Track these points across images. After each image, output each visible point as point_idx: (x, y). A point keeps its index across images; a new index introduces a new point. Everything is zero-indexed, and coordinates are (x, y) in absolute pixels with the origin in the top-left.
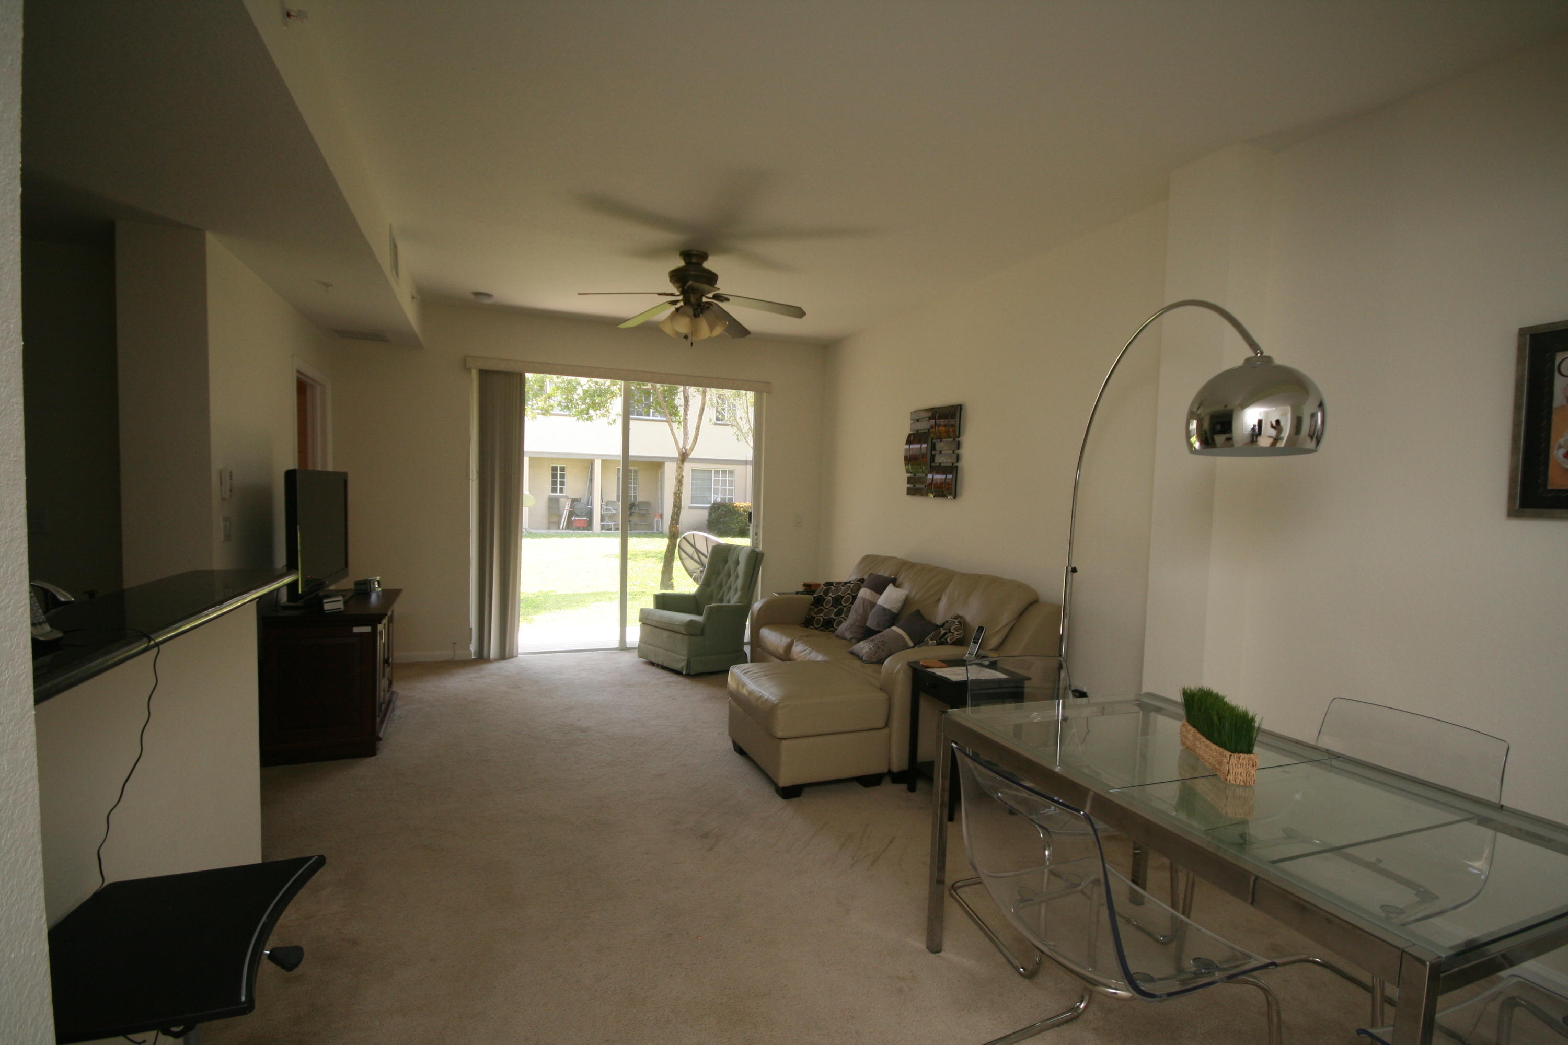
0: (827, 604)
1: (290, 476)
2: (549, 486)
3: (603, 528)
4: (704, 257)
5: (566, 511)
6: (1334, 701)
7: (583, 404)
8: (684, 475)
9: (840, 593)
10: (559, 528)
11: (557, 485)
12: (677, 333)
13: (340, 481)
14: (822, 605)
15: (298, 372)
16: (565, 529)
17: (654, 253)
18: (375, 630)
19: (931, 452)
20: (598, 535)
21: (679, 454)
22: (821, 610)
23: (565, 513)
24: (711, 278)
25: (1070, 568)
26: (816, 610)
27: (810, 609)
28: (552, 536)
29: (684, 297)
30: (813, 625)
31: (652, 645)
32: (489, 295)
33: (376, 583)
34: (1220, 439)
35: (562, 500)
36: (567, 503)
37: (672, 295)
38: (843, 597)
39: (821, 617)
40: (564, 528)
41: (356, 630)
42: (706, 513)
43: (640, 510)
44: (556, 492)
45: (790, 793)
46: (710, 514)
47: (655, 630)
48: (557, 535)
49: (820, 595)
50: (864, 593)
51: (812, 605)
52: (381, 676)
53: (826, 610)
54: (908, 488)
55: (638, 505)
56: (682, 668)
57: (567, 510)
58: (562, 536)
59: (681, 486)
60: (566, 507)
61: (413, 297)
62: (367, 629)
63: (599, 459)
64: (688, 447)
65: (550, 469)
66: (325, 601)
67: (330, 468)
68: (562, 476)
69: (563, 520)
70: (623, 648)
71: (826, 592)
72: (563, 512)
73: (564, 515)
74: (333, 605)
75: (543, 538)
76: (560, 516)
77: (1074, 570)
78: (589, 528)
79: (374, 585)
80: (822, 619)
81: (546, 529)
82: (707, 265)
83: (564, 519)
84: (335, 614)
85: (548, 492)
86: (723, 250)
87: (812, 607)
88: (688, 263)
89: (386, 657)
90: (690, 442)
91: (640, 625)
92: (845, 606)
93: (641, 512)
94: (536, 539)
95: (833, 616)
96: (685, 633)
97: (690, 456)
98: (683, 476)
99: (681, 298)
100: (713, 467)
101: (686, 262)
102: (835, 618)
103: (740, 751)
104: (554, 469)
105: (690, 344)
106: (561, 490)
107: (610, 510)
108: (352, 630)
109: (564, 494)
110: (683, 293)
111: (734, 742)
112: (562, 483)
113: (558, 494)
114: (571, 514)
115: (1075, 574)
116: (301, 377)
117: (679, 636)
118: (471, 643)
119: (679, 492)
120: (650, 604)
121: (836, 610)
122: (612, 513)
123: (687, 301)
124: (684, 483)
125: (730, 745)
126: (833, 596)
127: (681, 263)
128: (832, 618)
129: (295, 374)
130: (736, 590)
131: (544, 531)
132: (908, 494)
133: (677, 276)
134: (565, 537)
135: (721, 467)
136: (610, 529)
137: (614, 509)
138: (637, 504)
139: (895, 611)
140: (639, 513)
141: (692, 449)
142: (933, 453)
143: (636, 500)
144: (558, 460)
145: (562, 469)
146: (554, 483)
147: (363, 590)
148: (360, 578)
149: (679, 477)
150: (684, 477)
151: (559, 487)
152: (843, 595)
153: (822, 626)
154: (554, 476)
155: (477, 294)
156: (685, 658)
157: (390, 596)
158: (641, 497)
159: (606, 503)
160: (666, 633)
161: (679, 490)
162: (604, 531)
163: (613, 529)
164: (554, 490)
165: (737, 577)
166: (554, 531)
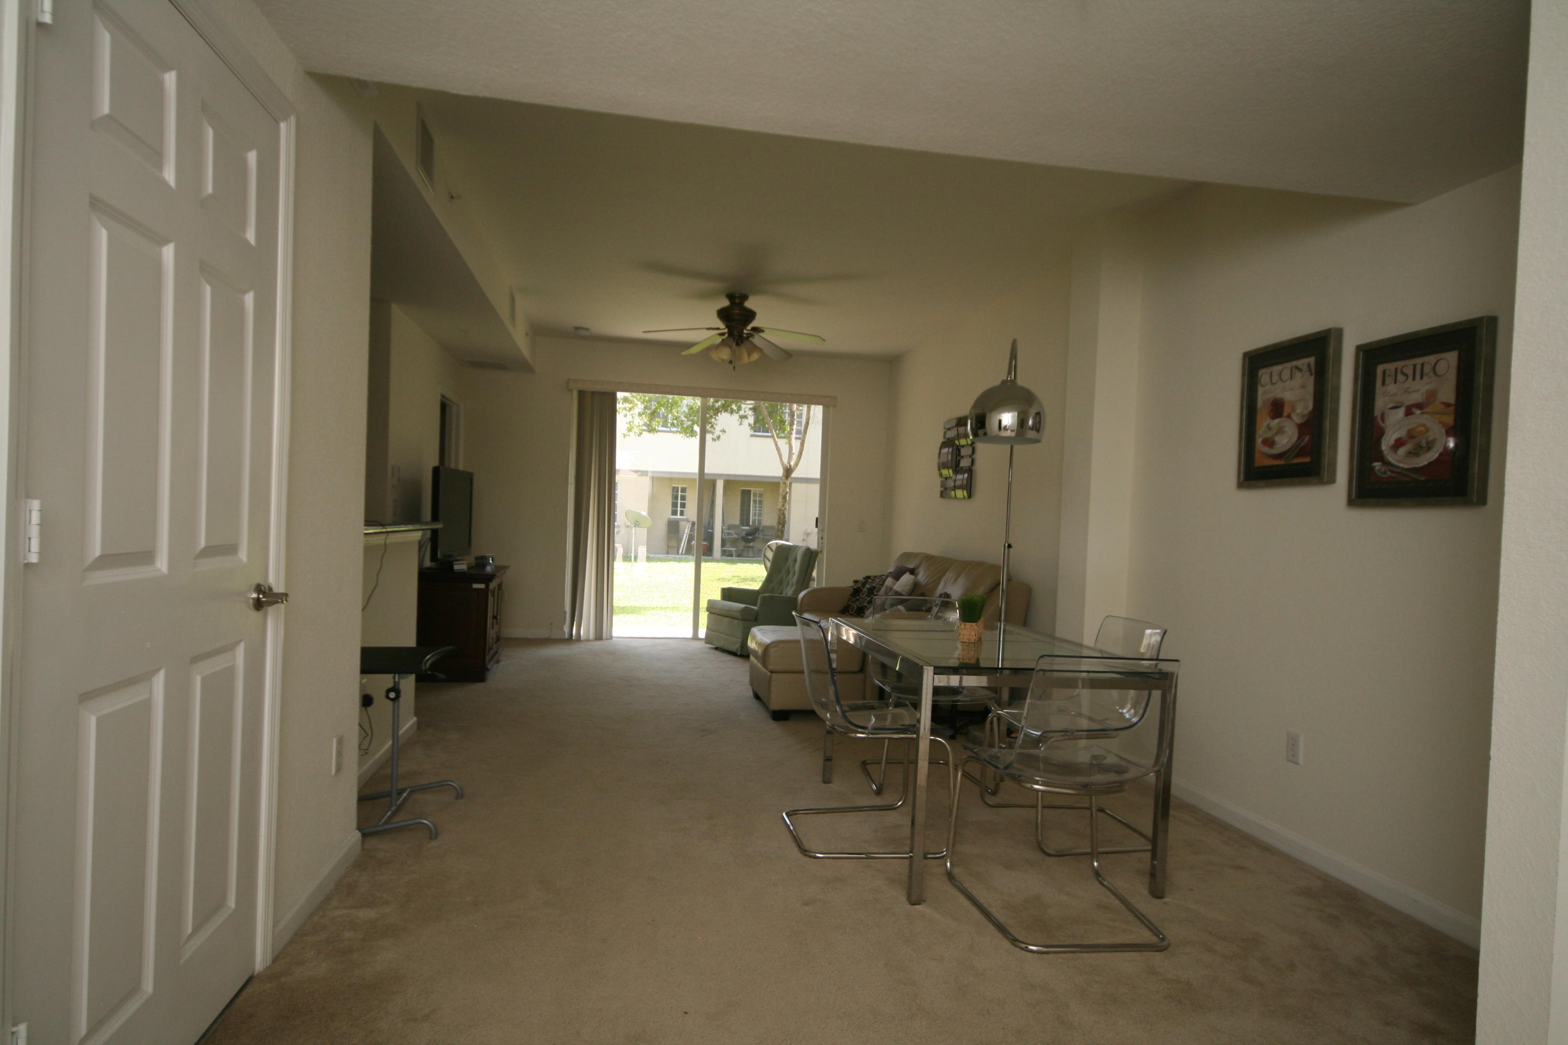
0: (863, 595)
1: (436, 471)
2: (669, 508)
3: (724, 553)
4: (745, 297)
5: (685, 535)
6: (1106, 619)
7: (688, 421)
9: (874, 585)
10: (678, 553)
11: (677, 507)
12: (723, 360)
13: (468, 478)
14: (859, 595)
15: (443, 396)
16: (685, 554)
17: (706, 296)
18: (487, 586)
19: (956, 458)
20: (718, 561)
21: (785, 473)
22: (858, 600)
23: (685, 537)
24: (751, 315)
25: (1007, 544)
26: (854, 599)
27: (849, 600)
28: (670, 560)
29: (728, 330)
30: (848, 612)
31: (715, 631)
32: (587, 329)
33: (491, 559)
34: (980, 432)
35: (682, 524)
36: (687, 527)
37: (718, 329)
38: (875, 588)
39: (855, 606)
40: (683, 553)
41: (475, 586)
43: (765, 535)
44: (677, 515)
45: (780, 716)
47: (718, 617)
48: (675, 560)
49: (859, 587)
50: (889, 581)
51: (855, 595)
52: (491, 628)
53: (861, 600)
54: (940, 495)
55: (762, 531)
56: (737, 649)
57: (687, 533)
58: (680, 560)
59: (784, 502)
60: (687, 530)
61: (527, 334)
62: (482, 586)
63: (721, 479)
64: (792, 463)
65: (671, 490)
66: (455, 563)
67: (461, 467)
68: (683, 498)
69: (682, 545)
70: (695, 637)
71: (864, 585)
72: (683, 536)
73: (684, 539)
74: (460, 567)
75: (659, 562)
76: (679, 541)
77: (1010, 546)
78: (709, 553)
79: (489, 560)
80: (856, 606)
81: (664, 554)
82: (749, 304)
83: (683, 543)
84: (462, 574)
85: (668, 514)
86: (759, 292)
87: (851, 597)
88: (733, 303)
89: (495, 614)
90: (795, 457)
91: (708, 614)
92: (874, 595)
93: (766, 537)
94: (652, 563)
95: (865, 604)
96: (740, 618)
98: (787, 492)
99: (726, 330)
101: (730, 302)
102: (867, 605)
103: (757, 697)
104: (675, 490)
105: (733, 368)
106: (682, 513)
107: (732, 534)
108: (471, 586)
109: (685, 517)
110: (727, 326)
111: (753, 690)
112: (683, 506)
113: (679, 516)
114: (691, 538)
115: (1011, 549)
116: (444, 400)
117: (736, 622)
118: (564, 624)
119: (783, 509)
120: (717, 596)
121: (869, 599)
122: (734, 538)
123: (731, 334)
125: (751, 694)
126: (868, 587)
127: (725, 303)
128: (865, 606)
129: (439, 398)
130: (793, 585)
131: (661, 556)
133: (723, 314)
134: (683, 562)
136: (731, 556)
137: (736, 534)
138: (761, 528)
140: (763, 538)
141: (797, 464)
142: (958, 458)
143: (761, 524)
144: (679, 480)
145: (684, 490)
146: (675, 505)
147: (481, 562)
148: (480, 554)
149: (783, 494)
151: (679, 509)
152: (876, 586)
154: (676, 497)
155: (577, 328)
156: (740, 640)
157: (501, 569)
158: (767, 520)
159: (727, 527)
160: (726, 619)
161: (783, 506)
162: (724, 557)
163: (734, 555)
164: (674, 513)
165: (794, 573)
166: (673, 556)
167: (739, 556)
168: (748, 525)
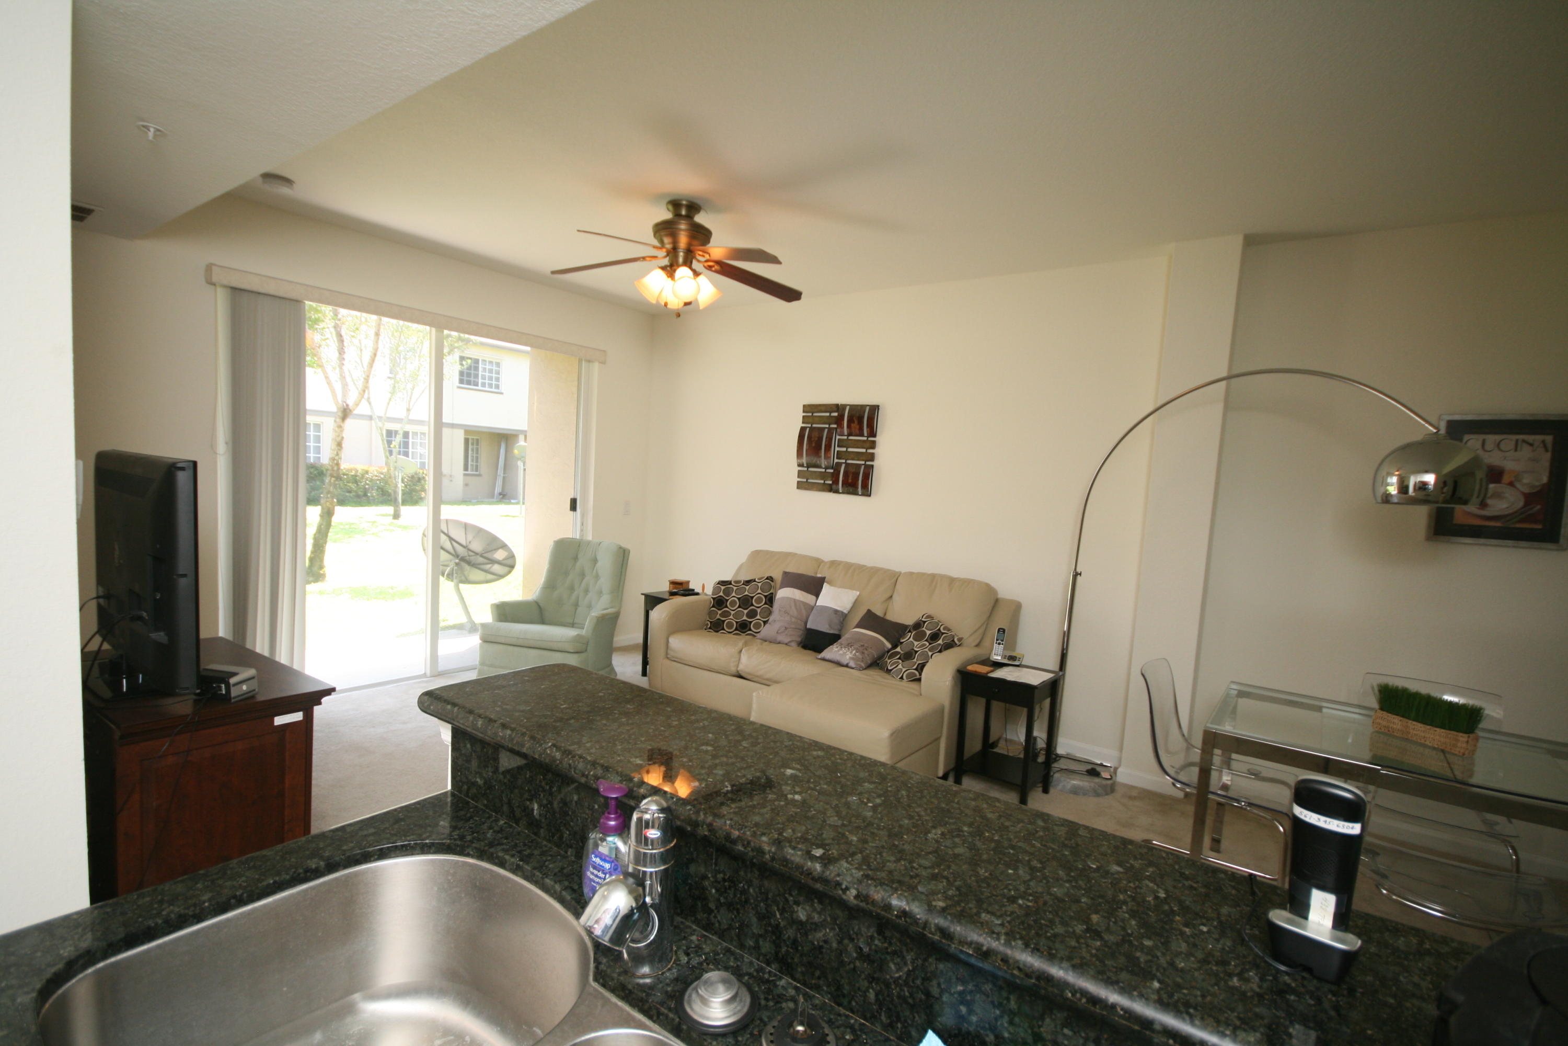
0: (732, 605)
4: (695, 209)
8: (344, 435)
9: (747, 593)
21: (338, 408)
22: (728, 612)
25: (1076, 572)
26: (721, 612)
27: (712, 612)
38: (753, 597)
39: (732, 620)
41: (279, 720)
51: (713, 606)
53: (733, 612)
54: (798, 482)
59: (340, 450)
62: (298, 716)
64: (351, 403)
77: (1079, 574)
84: (247, 701)
92: (758, 607)
97: (355, 412)
101: (673, 211)
102: (751, 620)
108: (274, 724)
119: (337, 458)
121: (746, 612)
124: (343, 445)
126: (738, 597)
130: (600, 593)
132: (798, 488)
139: (846, 612)
149: (339, 439)
150: (345, 439)
152: (751, 595)
153: (736, 629)
161: (337, 455)
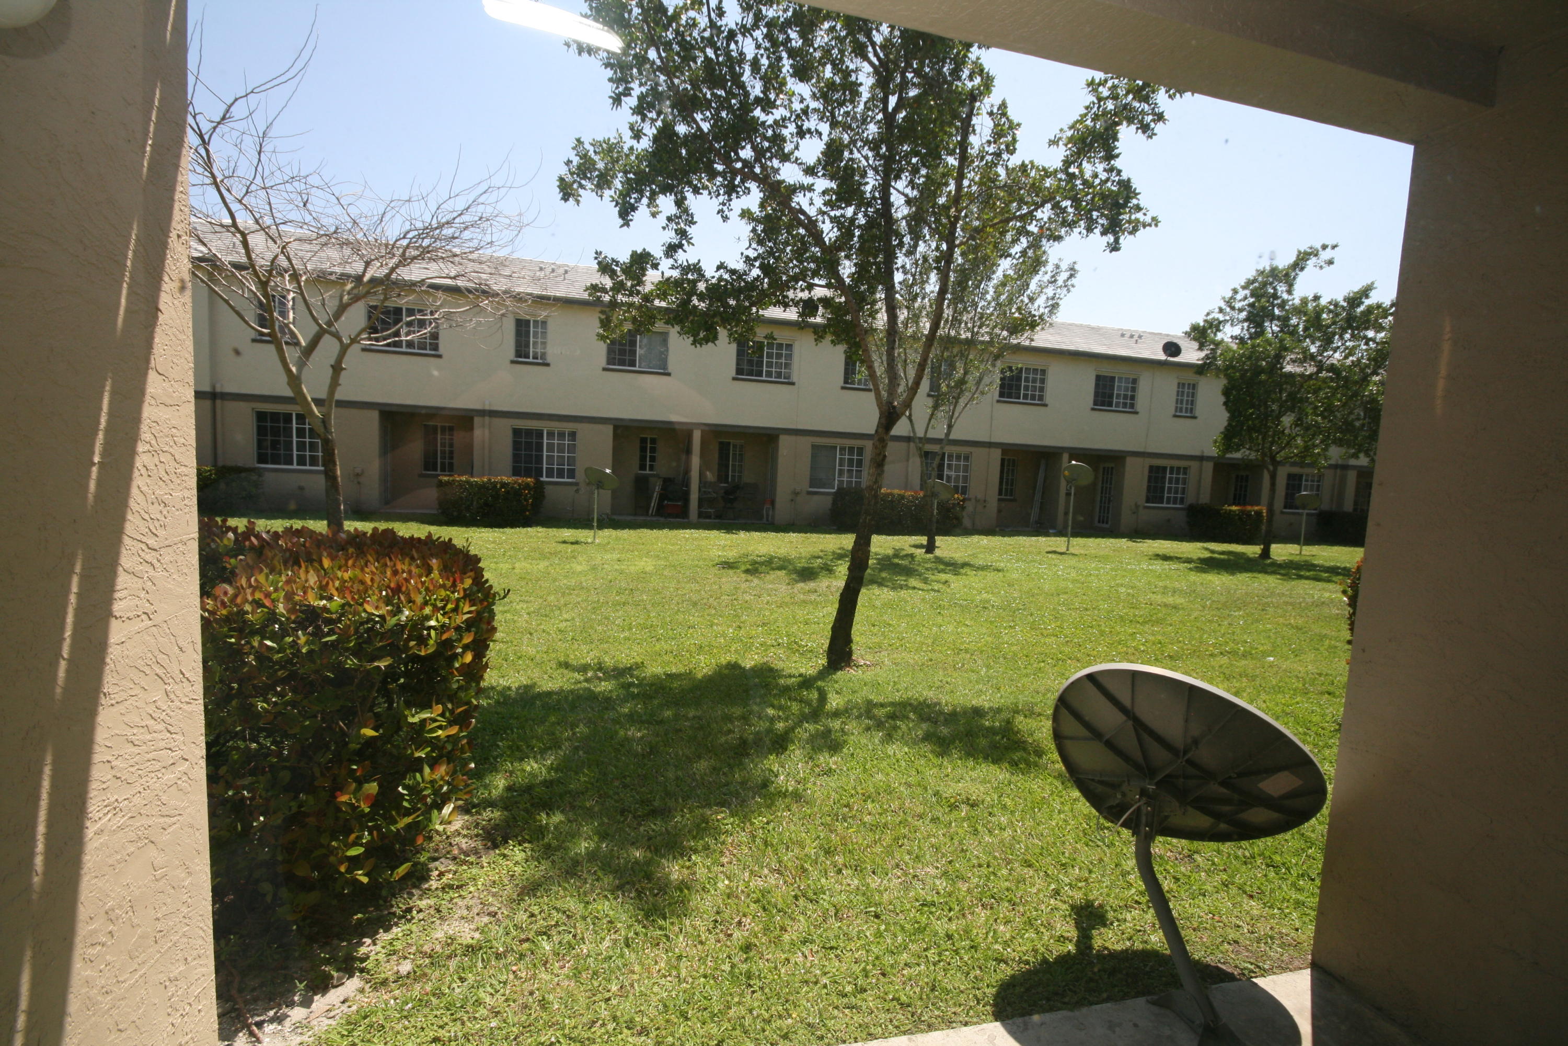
2: (636, 462)
3: (701, 515)
5: (656, 493)
8: (884, 460)
11: (646, 461)
16: (655, 516)
23: (655, 495)
28: (638, 528)
35: (652, 480)
36: (658, 484)
40: (653, 514)
42: (829, 499)
43: (746, 494)
44: (645, 469)
46: (834, 502)
55: (743, 488)
57: (658, 492)
60: (657, 488)
63: (698, 429)
65: (638, 442)
68: (653, 450)
69: (652, 505)
72: (653, 494)
73: (654, 499)
76: (649, 500)
78: (684, 518)
83: (653, 503)
85: (635, 469)
93: (747, 497)
98: (885, 456)
100: (838, 442)
104: (643, 441)
106: (651, 468)
107: (710, 493)
109: (655, 473)
112: (653, 459)
113: (647, 471)
114: (662, 497)
122: (713, 497)
131: (629, 518)
135: (848, 443)
136: (709, 518)
137: (714, 493)
138: (741, 486)
140: (744, 498)
143: (741, 481)
144: (648, 429)
145: (653, 441)
146: (643, 458)
151: (648, 463)
154: (643, 449)
158: (748, 477)
159: (703, 482)
162: (701, 523)
163: (712, 516)
164: (643, 467)
167: (719, 517)
168: (727, 482)
